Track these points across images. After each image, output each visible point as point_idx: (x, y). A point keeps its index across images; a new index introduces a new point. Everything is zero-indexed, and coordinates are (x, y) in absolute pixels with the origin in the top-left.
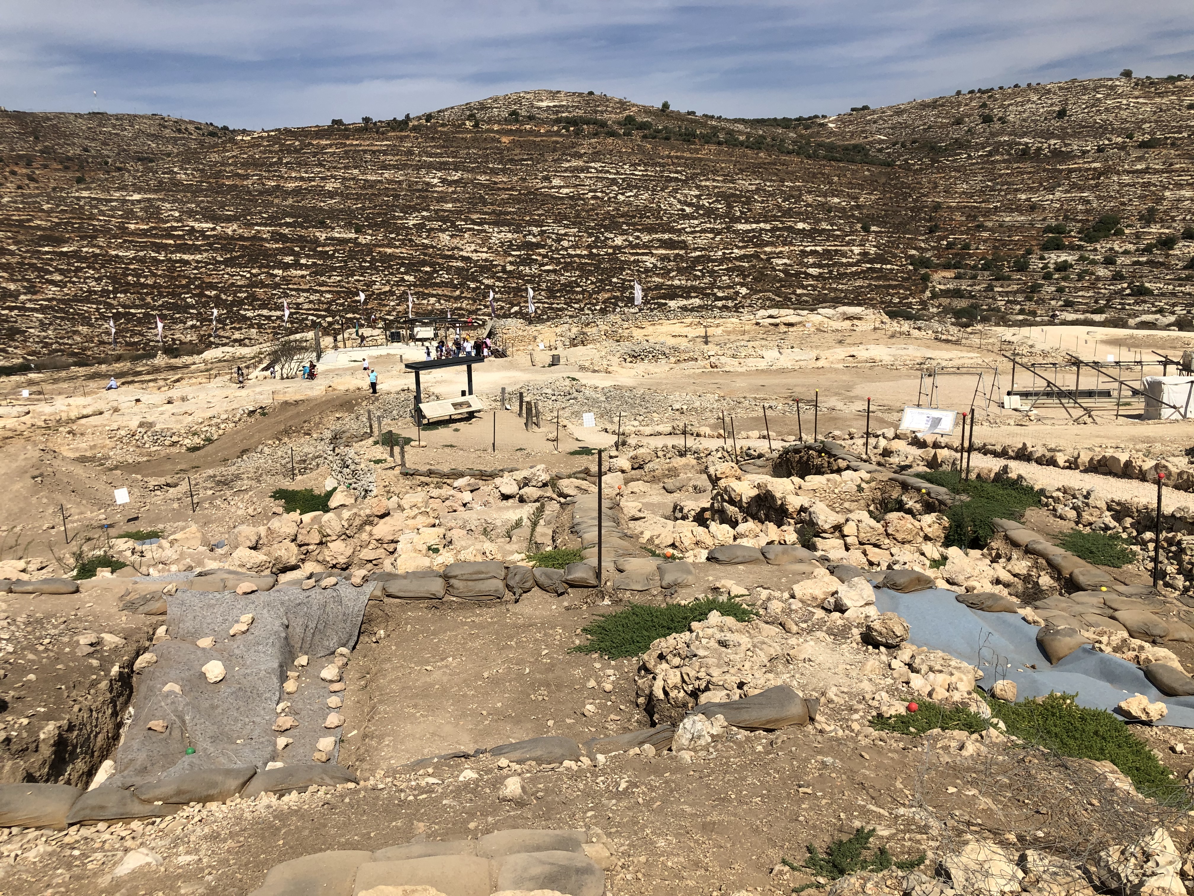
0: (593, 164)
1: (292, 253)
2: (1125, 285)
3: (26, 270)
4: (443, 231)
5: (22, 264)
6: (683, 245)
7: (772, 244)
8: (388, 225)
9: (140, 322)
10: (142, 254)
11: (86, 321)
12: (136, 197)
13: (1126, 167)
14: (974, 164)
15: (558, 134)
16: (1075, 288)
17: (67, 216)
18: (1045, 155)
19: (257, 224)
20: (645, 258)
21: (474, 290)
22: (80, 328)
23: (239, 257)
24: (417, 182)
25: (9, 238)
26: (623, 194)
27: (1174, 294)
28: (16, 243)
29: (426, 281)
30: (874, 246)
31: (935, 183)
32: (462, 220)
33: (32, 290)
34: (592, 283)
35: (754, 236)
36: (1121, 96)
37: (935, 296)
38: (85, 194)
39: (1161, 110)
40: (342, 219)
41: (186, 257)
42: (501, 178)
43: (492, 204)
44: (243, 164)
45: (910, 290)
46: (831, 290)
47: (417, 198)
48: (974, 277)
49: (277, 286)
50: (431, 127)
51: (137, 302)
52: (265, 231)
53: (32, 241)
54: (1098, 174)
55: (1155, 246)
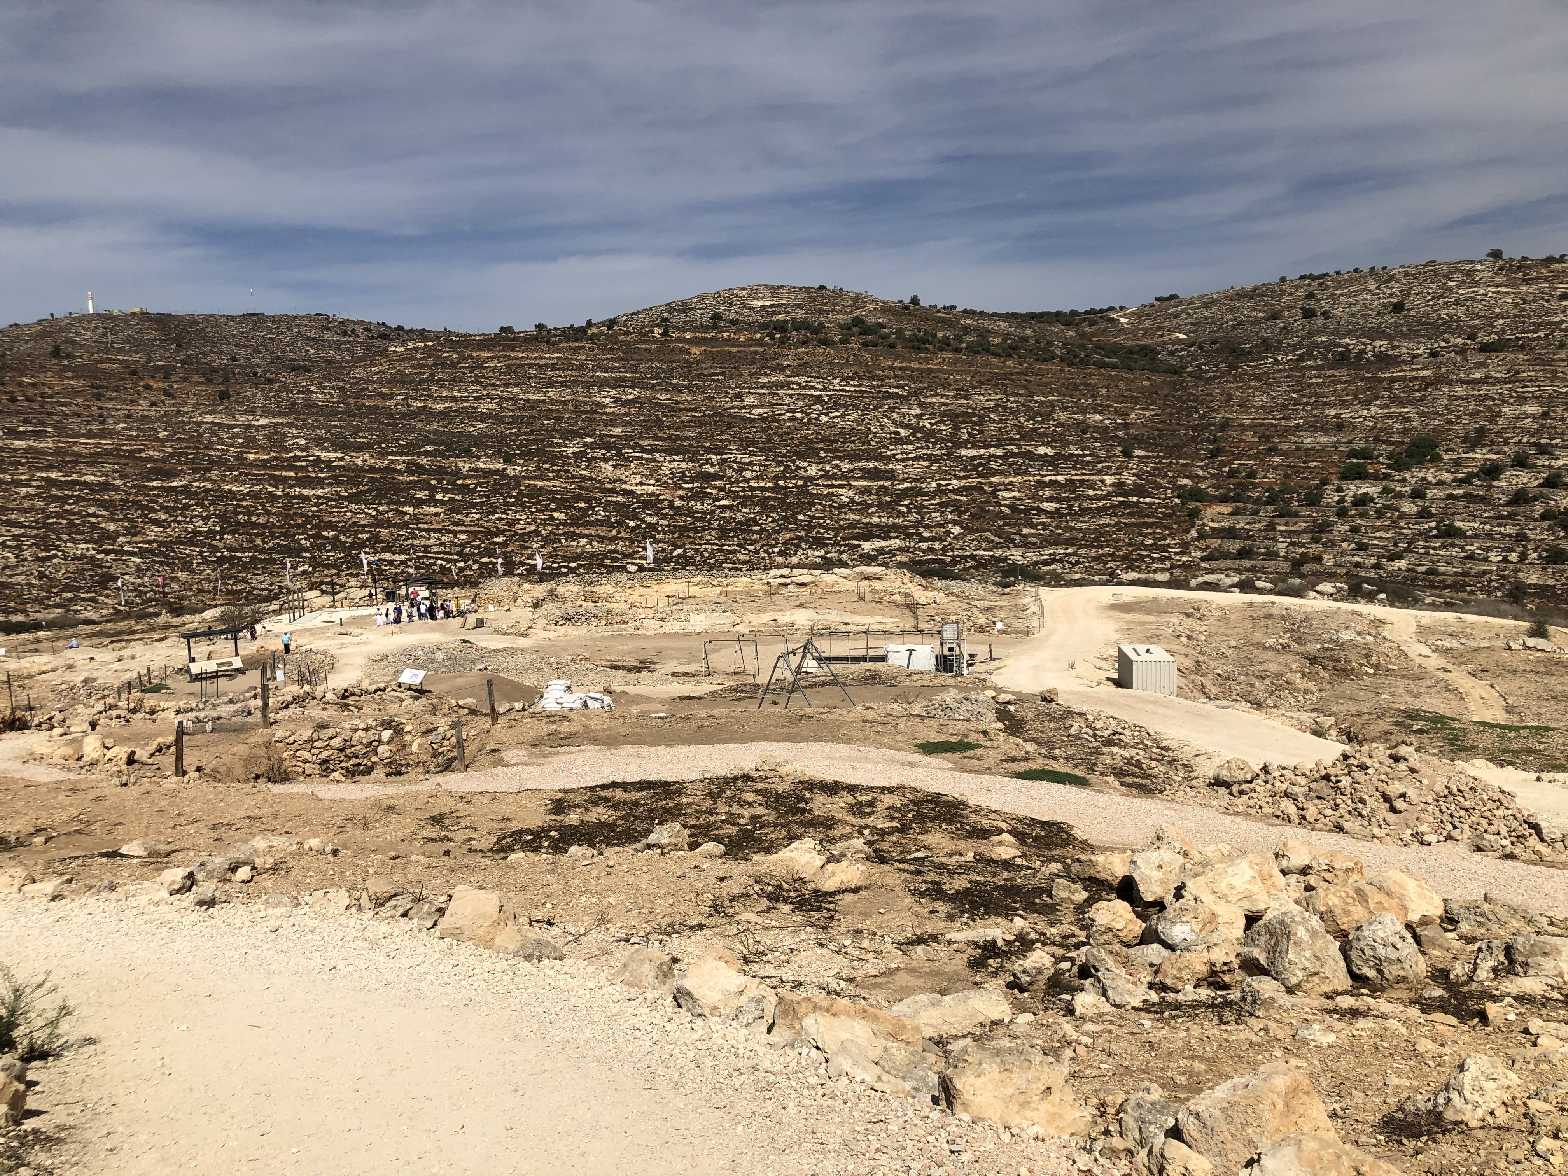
0: (796, 379)
1: (428, 486)
2: (1433, 524)
3: (129, 508)
4: (606, 460)
5: (126, 501)
6: (891, 475)
7: (1001, 473)
8: (543, 454)
9: (246, 567)
10: (257, 488)
11: (186, 566)
12: (263, 421)
13: (1462, 375)
14: (1281, 370)
15: (759, 343)
16: (1373, 527)
17: (183, 445)
18: (1368, 360)
19: (392, 454)
20: (841, 491)
21: (633, 529)
22: (180, 574)
23: (366, 491)
24: (585, 402)
25: (116, 471)
26: (826, 414)
27: (1490, 536)
28: (121, 477)
29: (579, 520)
30: (1134, 475)
31: (1229, 395)
32: (629, 447)
33: (132, 531)
34: (774, 521)
35: (980, 464)
36: (1478, 284)
37: (1202, 536)
38: (208, 418)
39: (1525, 302)
40: (491, 447)
41: (306, 492)
42: (686, 397)
43: (669, 428)
44: (389, 382)
45: (1170, 529)
46: (1068, 529)
47: (583, 420)
48: (1255, 513)
49: (405, 525)
50: (612, 335)
51: (245, 545)
52: (400, 461)
53: (140, 474)
54: (1427, 383)
55: (1476, 475)
